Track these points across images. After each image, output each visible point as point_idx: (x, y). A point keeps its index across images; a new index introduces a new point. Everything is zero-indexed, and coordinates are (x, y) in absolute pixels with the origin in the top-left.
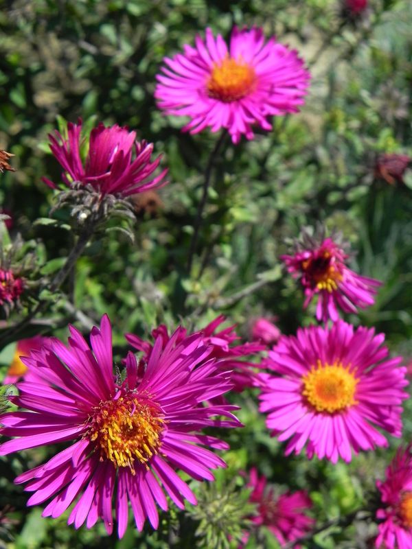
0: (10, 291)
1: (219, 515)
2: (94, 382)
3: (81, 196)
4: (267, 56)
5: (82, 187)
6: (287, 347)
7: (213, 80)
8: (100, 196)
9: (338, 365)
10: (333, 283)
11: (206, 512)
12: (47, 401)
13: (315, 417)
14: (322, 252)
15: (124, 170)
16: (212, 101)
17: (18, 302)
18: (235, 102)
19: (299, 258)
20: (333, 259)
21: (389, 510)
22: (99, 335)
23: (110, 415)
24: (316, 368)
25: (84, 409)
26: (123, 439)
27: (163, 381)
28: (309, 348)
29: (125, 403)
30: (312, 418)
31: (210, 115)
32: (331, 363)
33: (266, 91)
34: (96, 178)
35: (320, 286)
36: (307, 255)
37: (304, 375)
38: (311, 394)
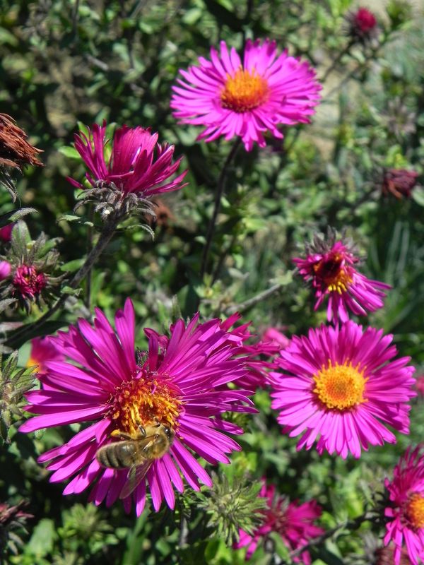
0: (32, 286)
1: (231, 508)
2: (117, 362)
3: (105, 193)
4: (279, 68)
5: (106, 185)
6: (298, 346)
7: (227, 91)
8: (122, 195)
9: (348, 365)
10: (343, 286)
11: (218, 505)
12: (72, 380)
13: (326, 415)
14: (333, 255)
15: (146, 169)
16: (225, 111)
17: (40, 297)
18: (249, 113)
19: (310, 260)
20: (343, 262)
21: (398, 510)
22: (123, 318)
23: (131, 395)
24: (327, 367)
25: (106, 389)
26: (143, 419)
27: (181, 364)
28: (320, 348)
29: (146, 383)
30: (323, 416)
31: (224, 124)
32: (341, 363)
33: (279, 102)
34: (119, 176)
35: (330, 288)
36: (318, 258)
37: (315, 374)
38: (321, 392)
